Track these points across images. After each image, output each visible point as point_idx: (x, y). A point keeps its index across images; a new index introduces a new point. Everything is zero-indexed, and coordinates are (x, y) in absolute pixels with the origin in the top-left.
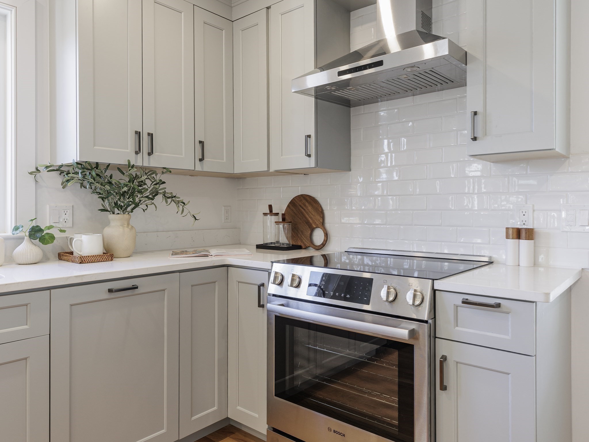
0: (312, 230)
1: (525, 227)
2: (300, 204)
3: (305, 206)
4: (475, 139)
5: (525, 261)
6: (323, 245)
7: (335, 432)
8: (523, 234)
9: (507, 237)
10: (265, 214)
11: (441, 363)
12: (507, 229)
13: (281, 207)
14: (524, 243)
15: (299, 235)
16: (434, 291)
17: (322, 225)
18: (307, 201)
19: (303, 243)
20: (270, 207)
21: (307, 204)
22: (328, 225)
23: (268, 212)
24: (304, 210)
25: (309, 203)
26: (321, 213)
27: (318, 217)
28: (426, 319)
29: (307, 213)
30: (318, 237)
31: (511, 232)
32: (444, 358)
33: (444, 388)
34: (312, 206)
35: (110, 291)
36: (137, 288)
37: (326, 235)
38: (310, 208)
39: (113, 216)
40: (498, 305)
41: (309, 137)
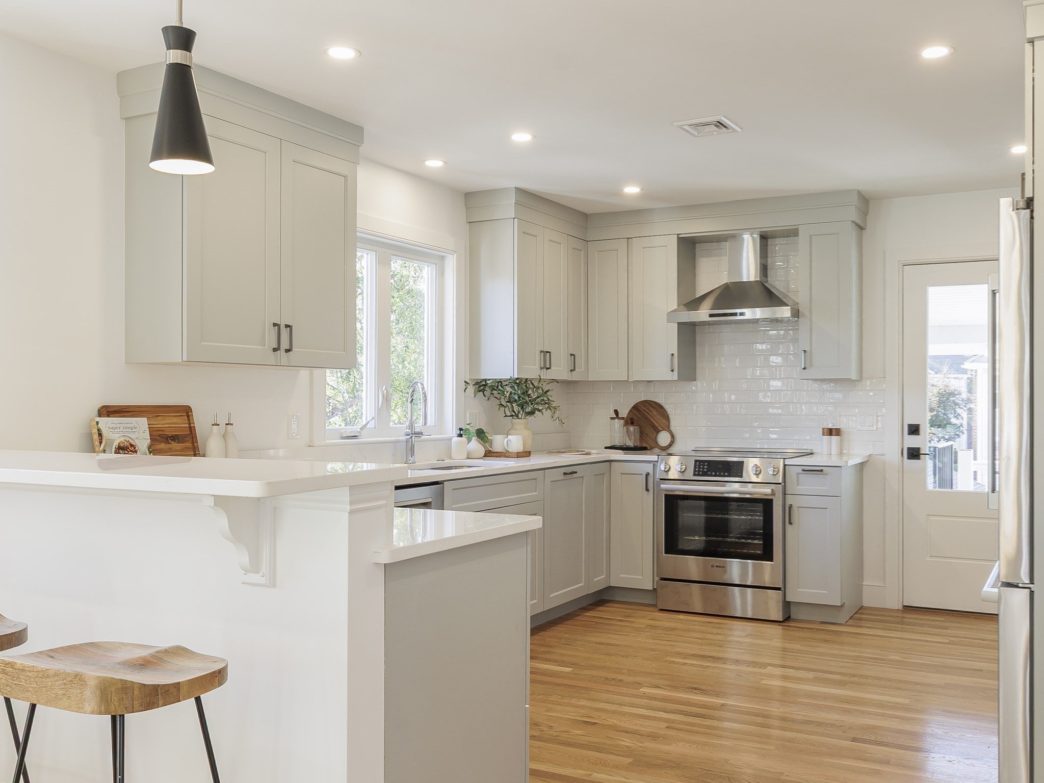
0: (658, 432)
1: (835, 427)
2: (644, 408)
3: (650, 410)
4: (804, 369)
5: (834, 451)
6: (670, 445)
7: (717, 567)
8: (834, 432)
9: (823, 435)
10: (612, 418)
11: (790, 508)
12: (823, 429)
13: (624, 413)
14: (834, 438)
15: (644, 438)
16: (785, 465)
17: (668, 428)
18: (652, 406)
19: (648, 444)
20: (616, 412)
21: (651, 409)
22: (672, 428)
23: (615, 416)
24: (649, 414)
25: (654, 408)
26: (666, 417)
27: (664, 421)
28: (780, 483)
29: (653, 418)
30: (663, 438)
31: (825, 430)
32: (791, 506)
33: (790, 523)
34: (657, 410)
35: (565, 474)
36: (575, 472)
37: (673, 436)
38: (655, 413)
39: (516, 421)
40: (822, 471)
41: (673, 355)
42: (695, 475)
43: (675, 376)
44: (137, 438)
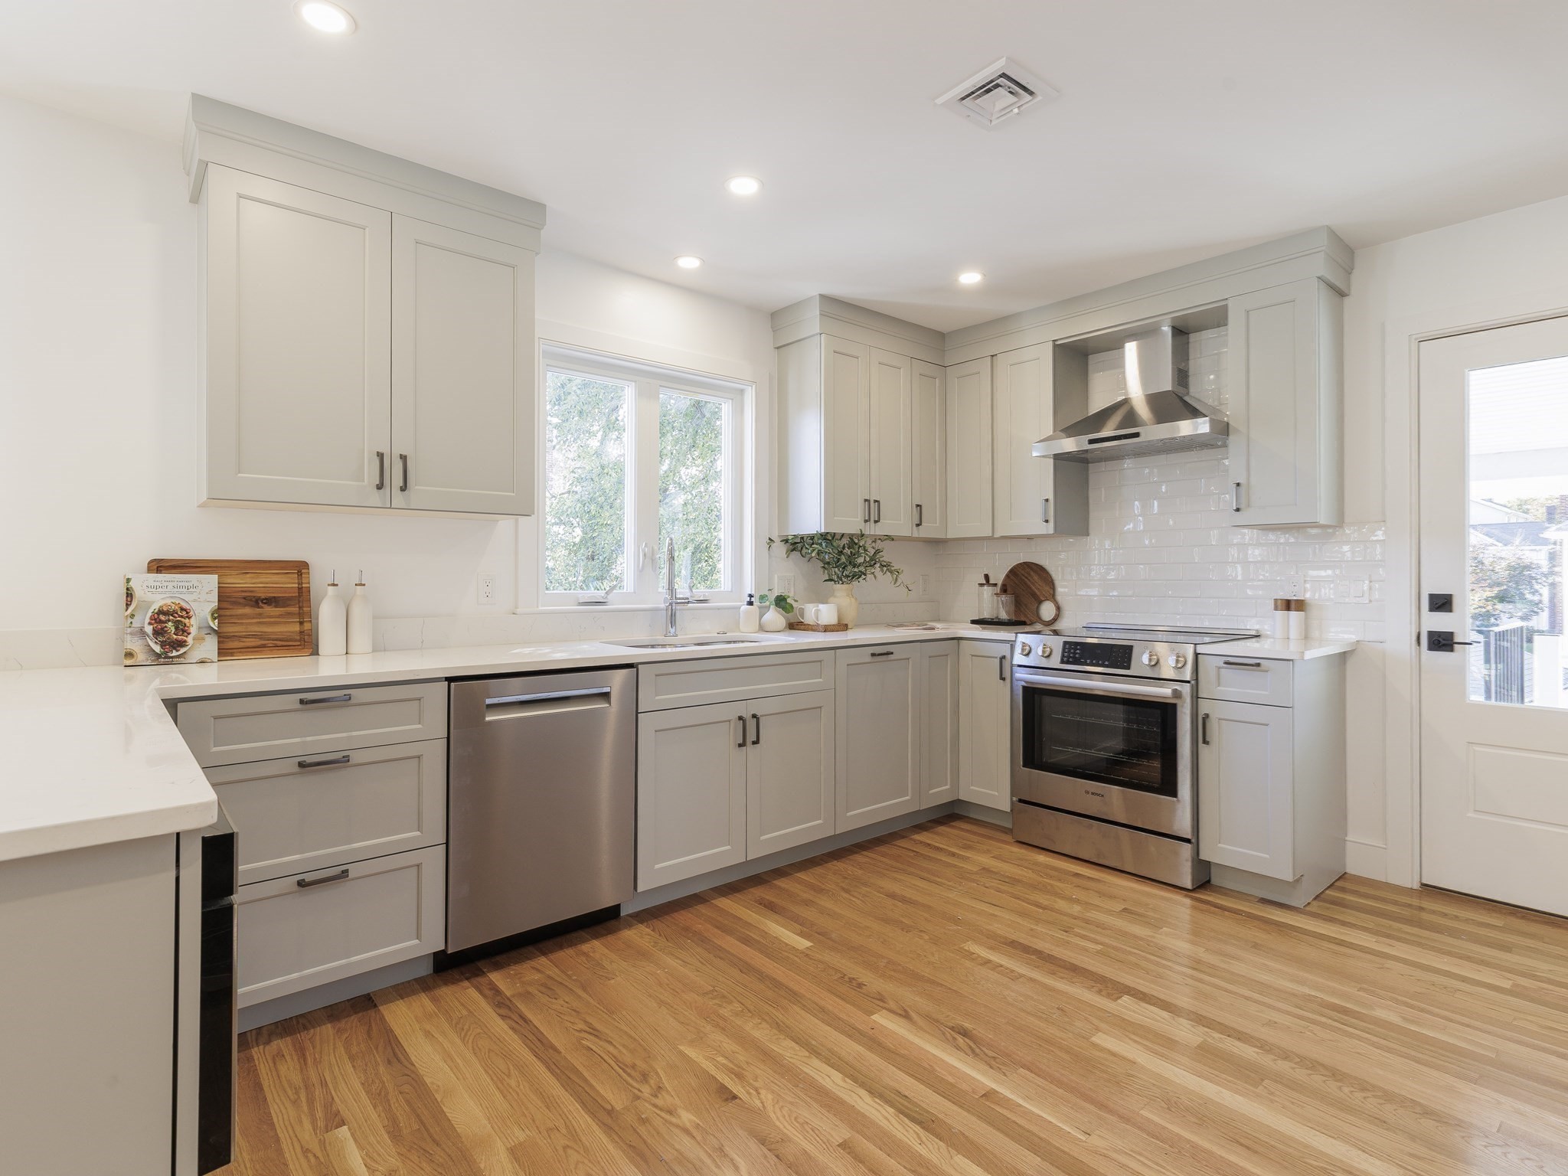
0: (1040, 602)
1: (1295, 598)
2: (1023, 572)
3: (1029, 574)
4: (1237, 510)
5: (1294, 633)
6: (1055, 620)
7: (1093, 794)
8: (1293, 605)
9: (1276, 609)
10: (980, 585)
11: (1204, 720)
12: (1276, 600)
13: (999, 577)
14: (1293, 614)
15: (1022, 609)
16: (1197, 655)
17: (1052, 597)
18: (1032, 569)
19: (1028, 618)
20: (987, 577)
21: (1032, 573)
22: (1059, 598)
23: (985, 582)
24: (1029, 580)
25: (1035, 572)
26: (1050, 583)
27: (1047, 588)
28: (1188, 679)
29: (1034, 585)
30: (1047, 610)
31: (1279, 602)
32: (1206, 717)
33: (1205, 742)
34: (1039, 575)
35: (873, 655)
36: (892, 653)
37: (1058, 608)
38: (1036, 578)
39: (838, 586)
40: (1258, 665)
41: (1047, 500)
42: (1062, 662)
43: (1050, 529)
44: (195, 601)
